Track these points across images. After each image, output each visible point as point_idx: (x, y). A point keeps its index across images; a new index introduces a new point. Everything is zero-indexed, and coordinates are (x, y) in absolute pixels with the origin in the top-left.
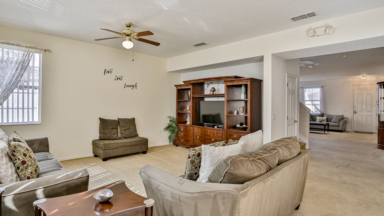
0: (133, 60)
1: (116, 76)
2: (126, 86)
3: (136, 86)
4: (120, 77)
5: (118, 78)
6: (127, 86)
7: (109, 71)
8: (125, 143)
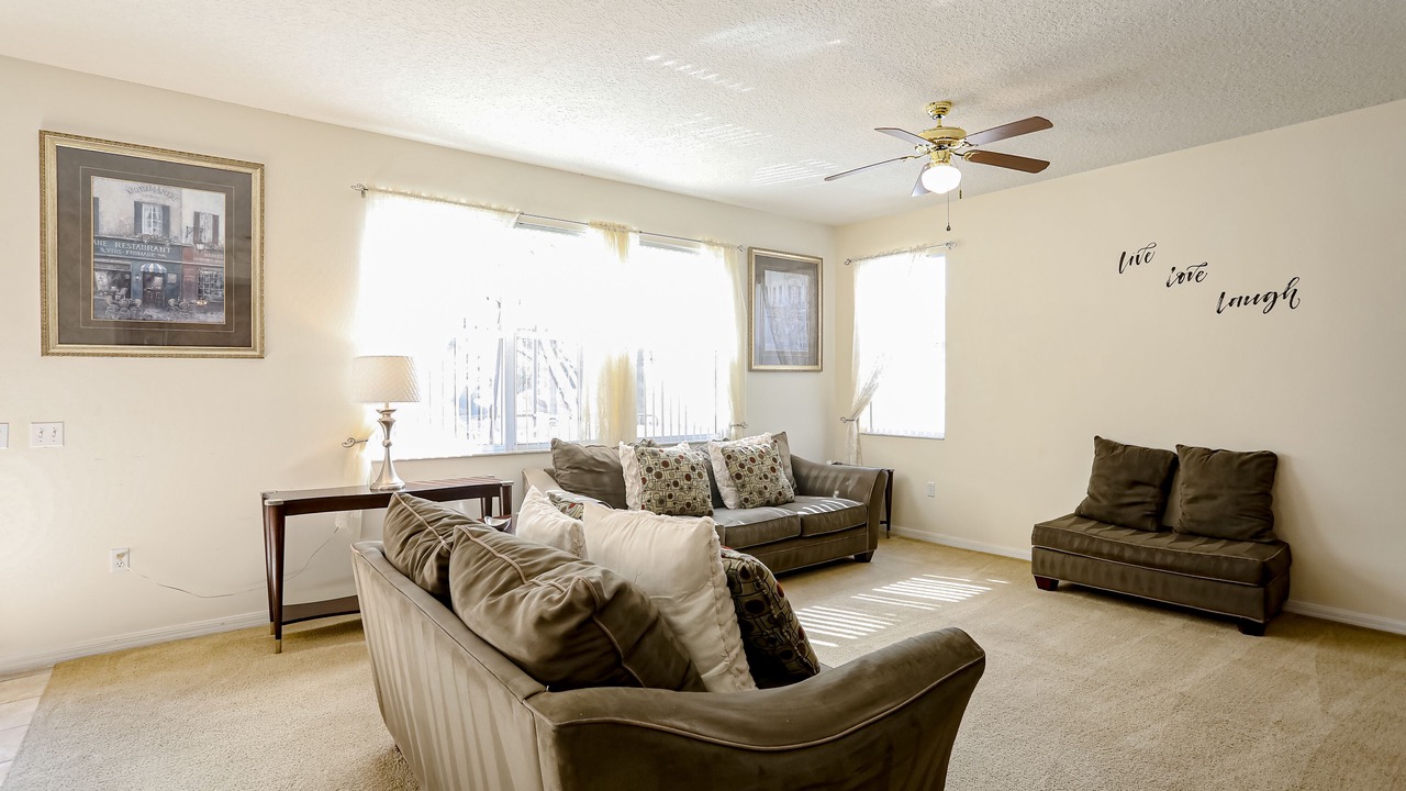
0: (948, 229)
1: (1174, 269)
2: (1227, 300)
3: (1291, 294)
4: (1192, 270)
5: (1183, 274)
6: (1231, 304)
7: (1140, 253)
8: (1123, 546)
